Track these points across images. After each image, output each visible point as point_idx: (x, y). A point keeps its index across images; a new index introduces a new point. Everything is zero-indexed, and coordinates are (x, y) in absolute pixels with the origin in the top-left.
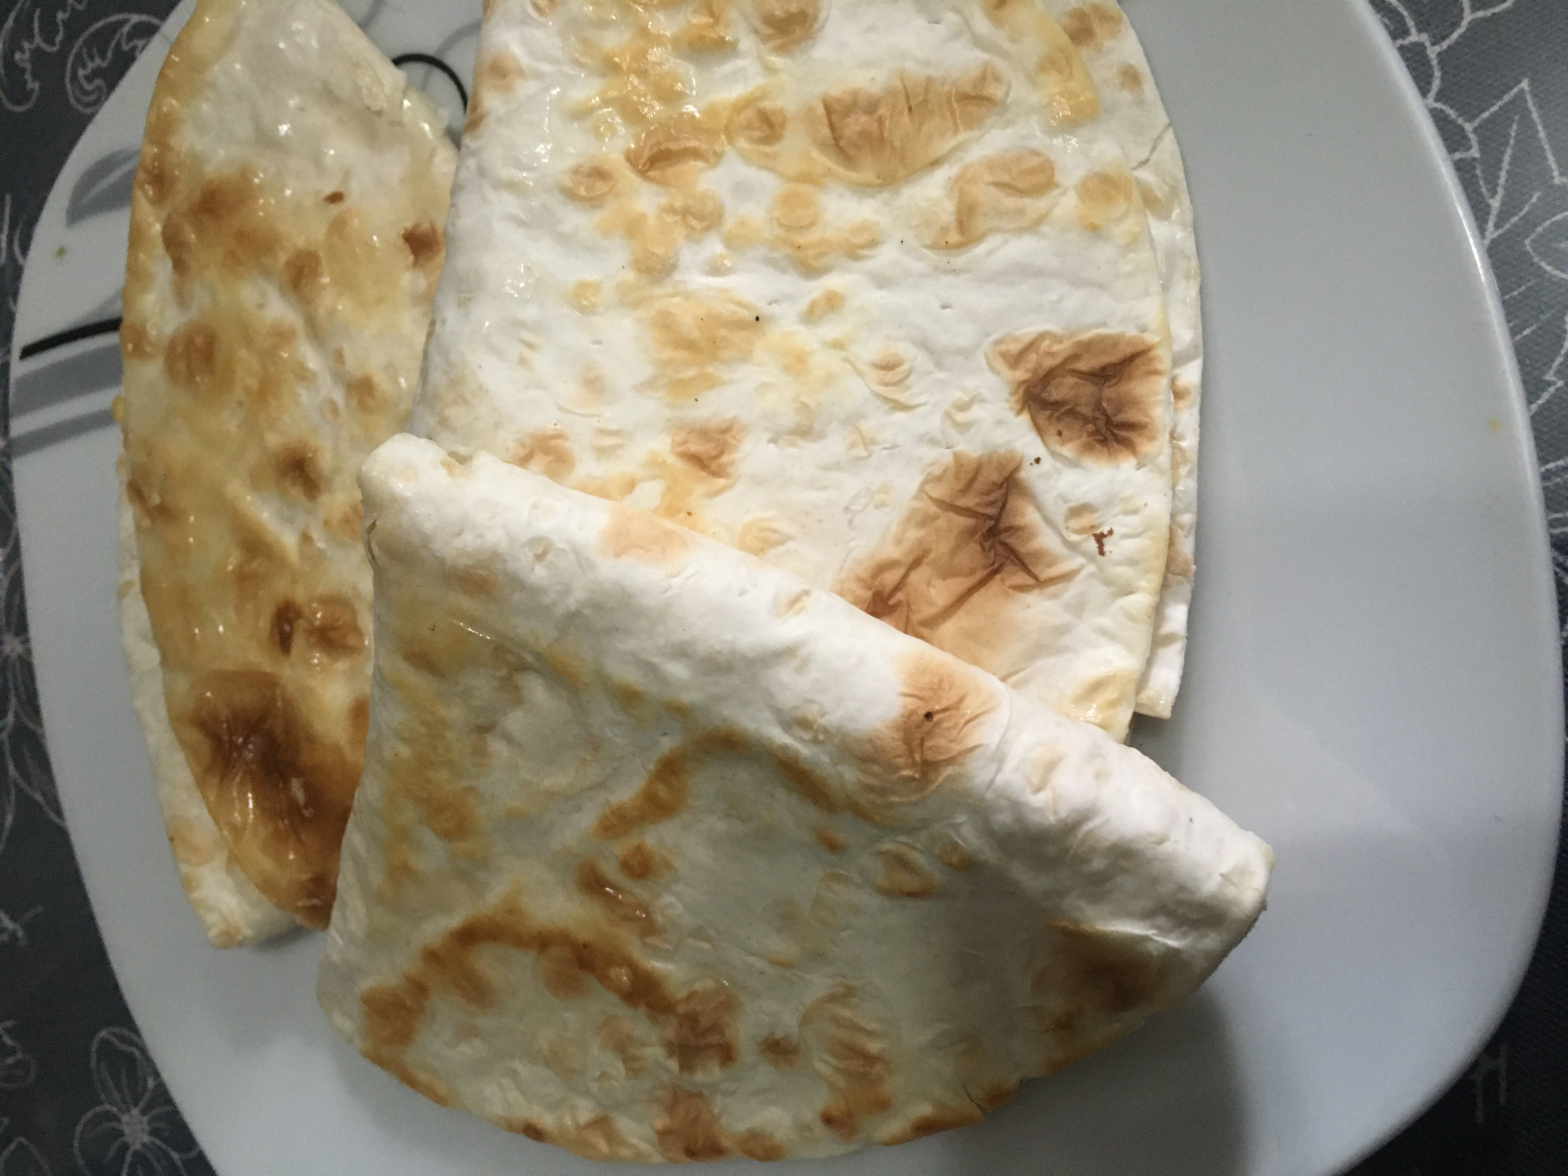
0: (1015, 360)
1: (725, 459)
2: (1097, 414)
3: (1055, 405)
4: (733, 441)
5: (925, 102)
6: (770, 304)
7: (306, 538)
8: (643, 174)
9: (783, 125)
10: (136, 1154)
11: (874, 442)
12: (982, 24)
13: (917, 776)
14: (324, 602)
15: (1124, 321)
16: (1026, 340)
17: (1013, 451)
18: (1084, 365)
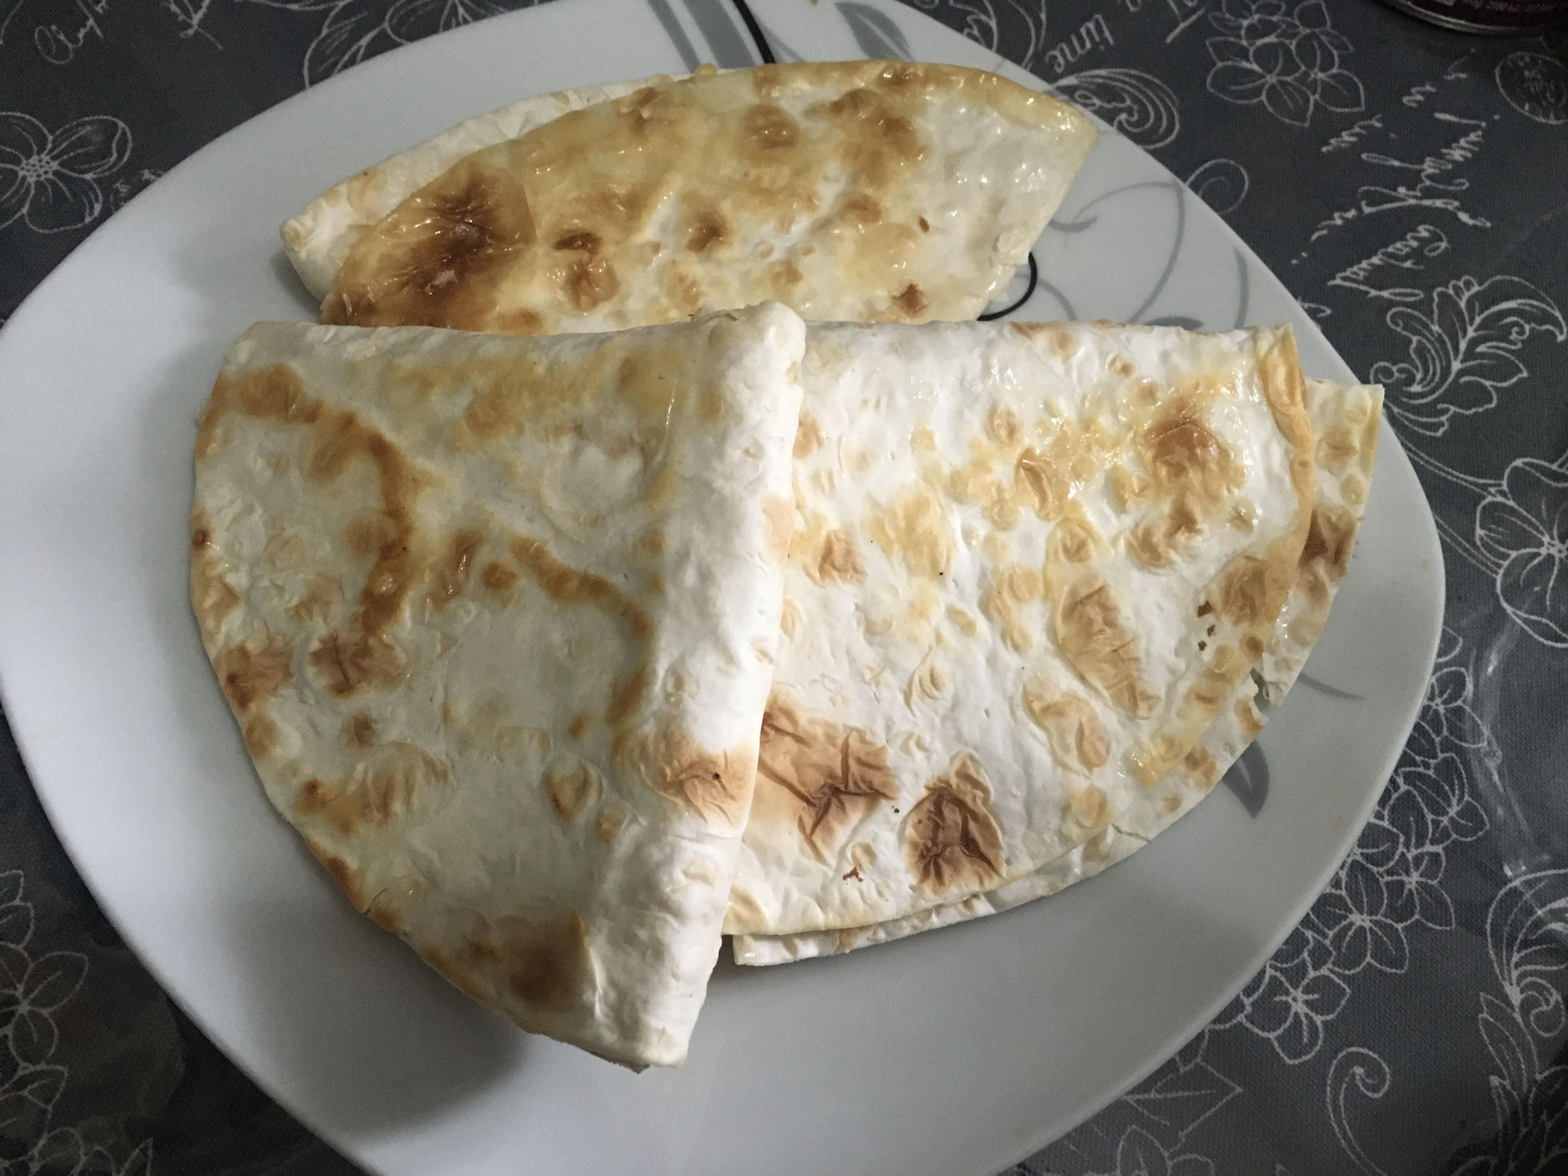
0: (964, 776)
1: (835, 574)
2: (940, 846)
3: (939, 812)
4: (849, 576)
5: (1123, 660)
6: (954, 580)
8: (1020, 464)
9: (1081, 560)
10: (15, 174)
11: (877, 684)
12: (1183, 687)
13: (669, 779)
14: (610, 272)
15: (1010, 846)
16: (980, 779)
17: (898, 789)
18: (973, 826)
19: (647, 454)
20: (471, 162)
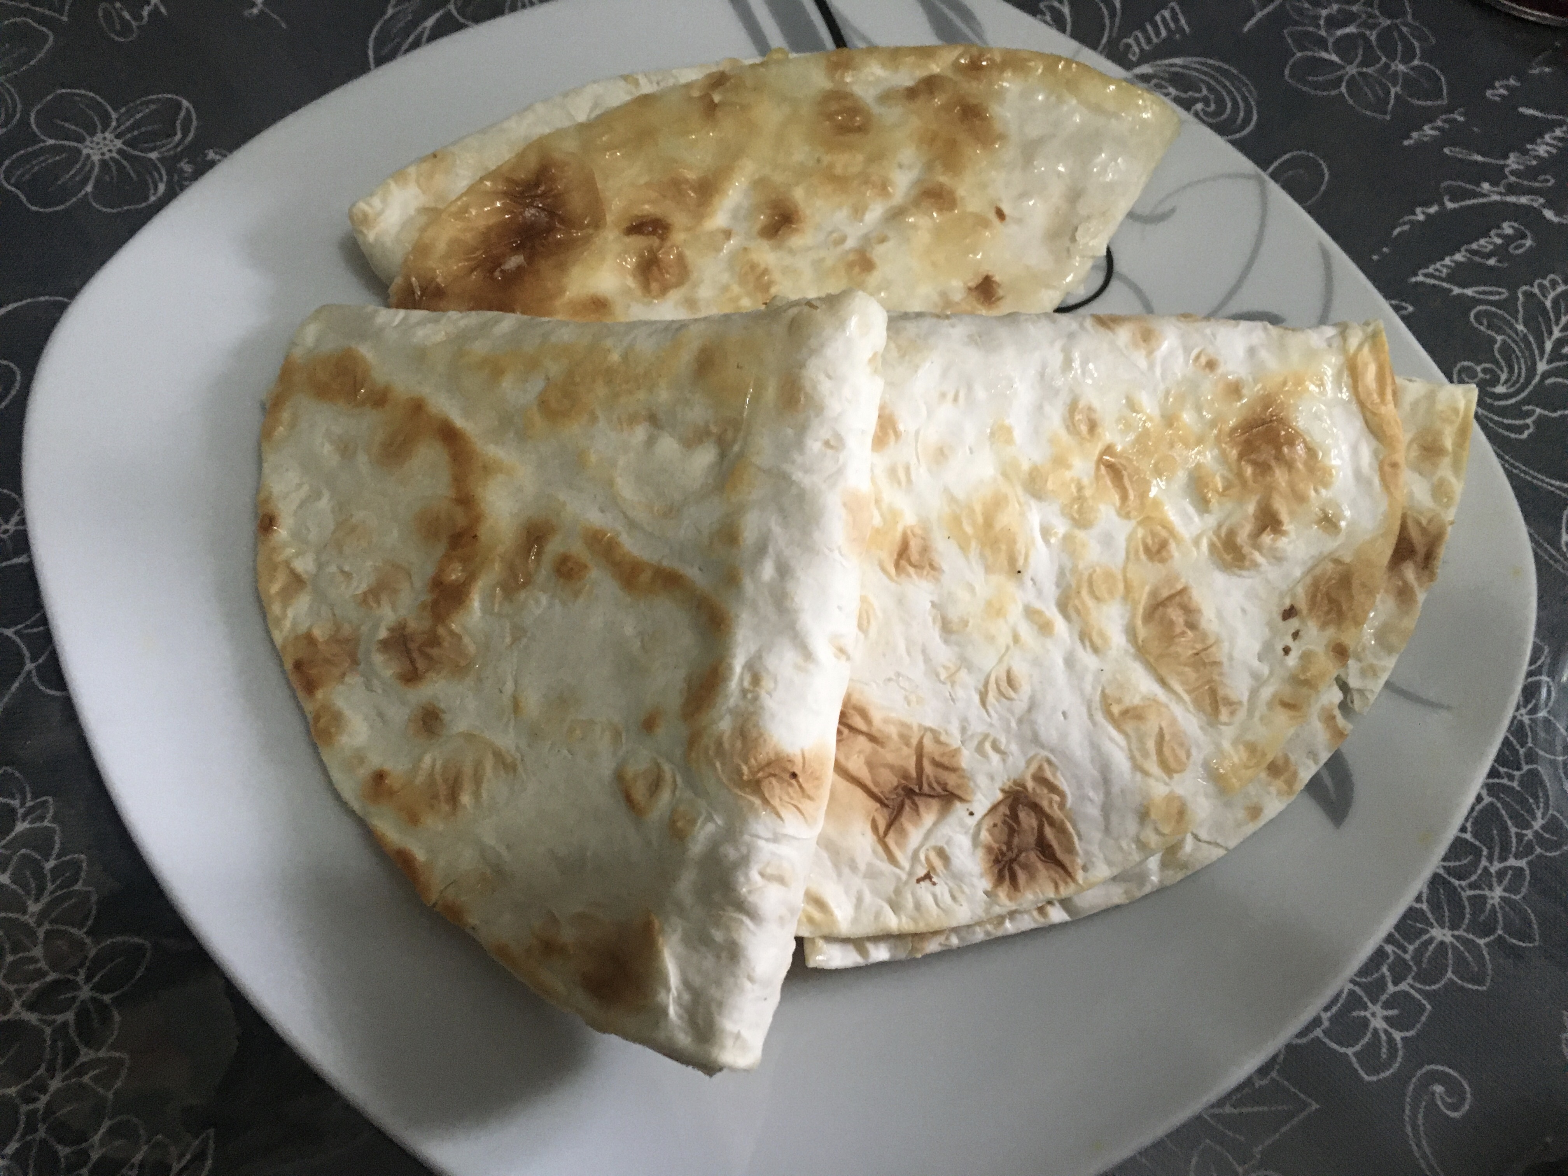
0: (1041, 779)
1: (911, 570)
2: (1016, 851)
3: (1014, 816)
4: (925, 573)
5: (1204, 664)
6: (1032, 579)
7: (728, 234)
8: (1100, 461)
9: (1163, 561)
10: (79, 152)
11: (953, 684)
12: (1267, 693)
13: (745, 778)
14: (681, 257)
15: (1087, 853)
16: (1056, 782)
17: (973, 793)
18: (1049, 832)
19: (723, 446)
20: (541, 145)
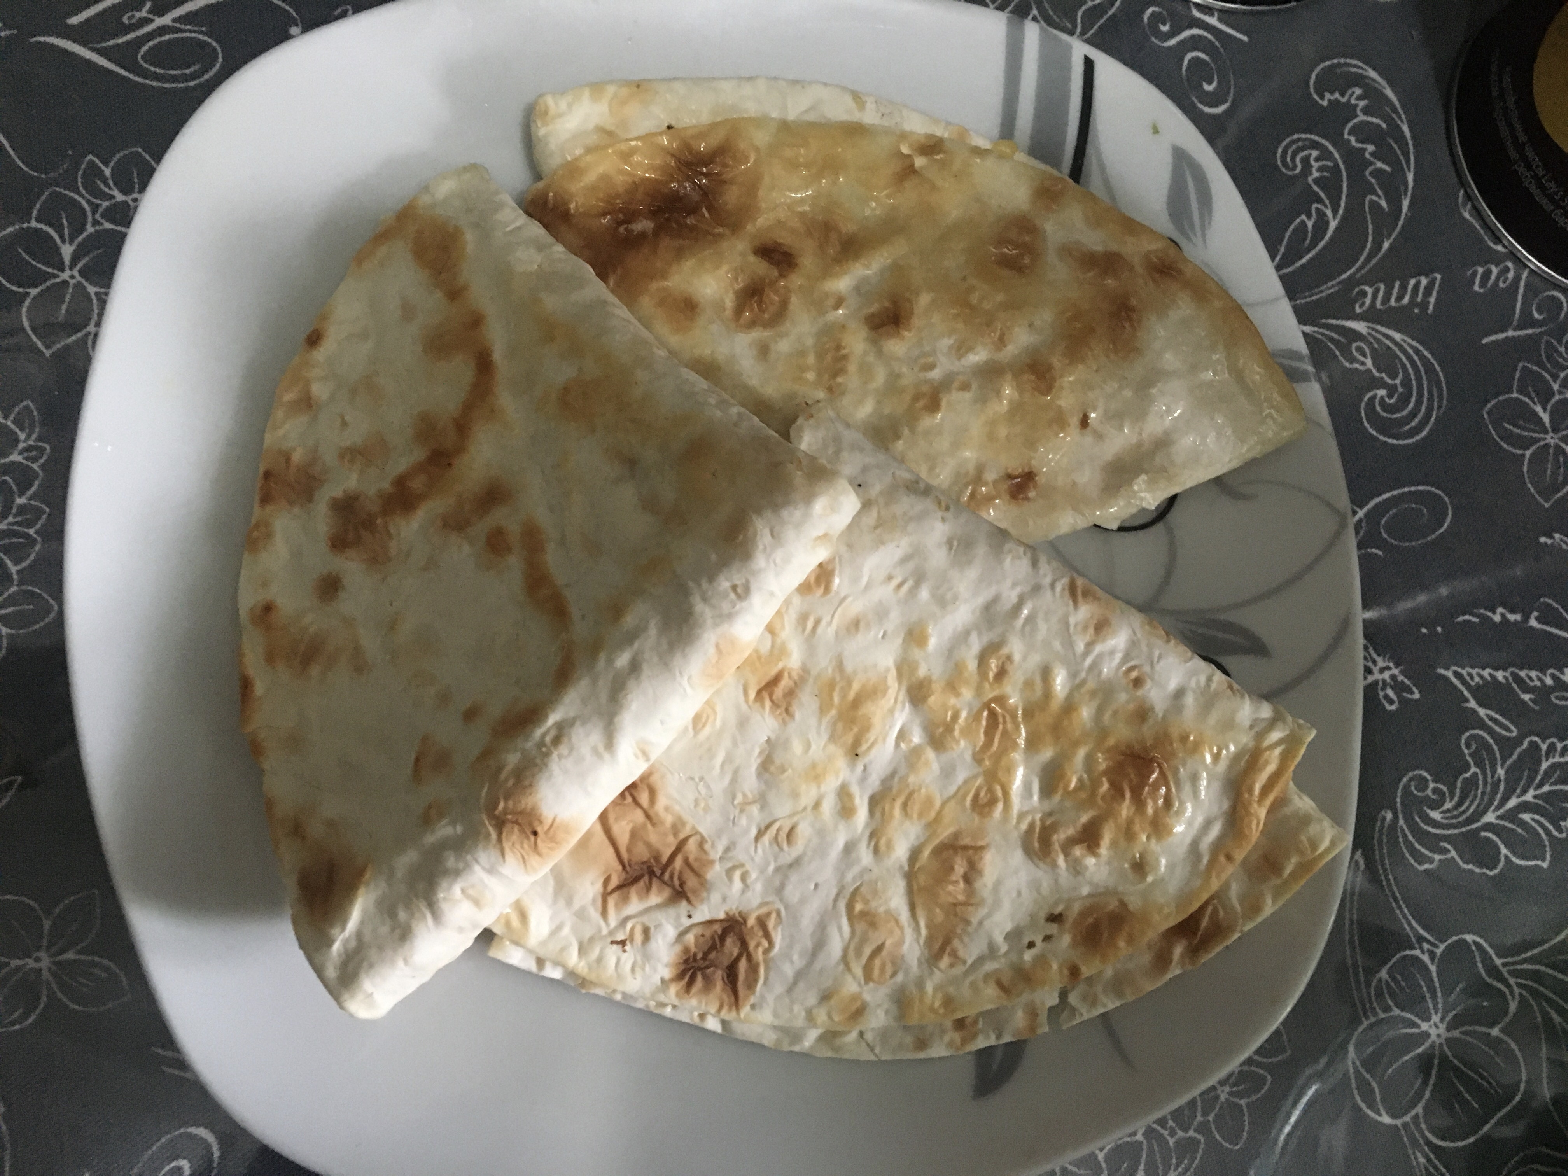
0: (762, 923)
1: (768, 703)
2: (707, 963)
3: (723, 938)
4: (778, 712)
5: (956, 915)
6: (864, 766)
7: (840, 302)
8: (987, 705)
9: (981, 814)
11: (742, 811)
12: (990, 966)
13: (497, 812)
15: (763, 997)
16: (773, 934)
17: (702, 901)
18: (743, 964)
20: (734, 126)
